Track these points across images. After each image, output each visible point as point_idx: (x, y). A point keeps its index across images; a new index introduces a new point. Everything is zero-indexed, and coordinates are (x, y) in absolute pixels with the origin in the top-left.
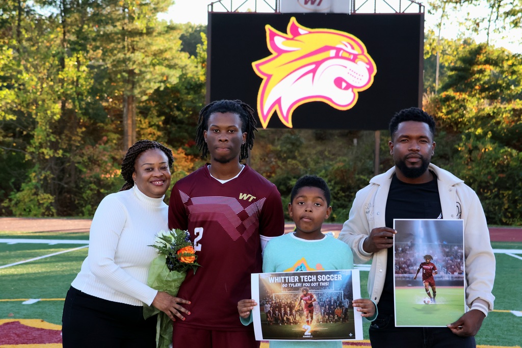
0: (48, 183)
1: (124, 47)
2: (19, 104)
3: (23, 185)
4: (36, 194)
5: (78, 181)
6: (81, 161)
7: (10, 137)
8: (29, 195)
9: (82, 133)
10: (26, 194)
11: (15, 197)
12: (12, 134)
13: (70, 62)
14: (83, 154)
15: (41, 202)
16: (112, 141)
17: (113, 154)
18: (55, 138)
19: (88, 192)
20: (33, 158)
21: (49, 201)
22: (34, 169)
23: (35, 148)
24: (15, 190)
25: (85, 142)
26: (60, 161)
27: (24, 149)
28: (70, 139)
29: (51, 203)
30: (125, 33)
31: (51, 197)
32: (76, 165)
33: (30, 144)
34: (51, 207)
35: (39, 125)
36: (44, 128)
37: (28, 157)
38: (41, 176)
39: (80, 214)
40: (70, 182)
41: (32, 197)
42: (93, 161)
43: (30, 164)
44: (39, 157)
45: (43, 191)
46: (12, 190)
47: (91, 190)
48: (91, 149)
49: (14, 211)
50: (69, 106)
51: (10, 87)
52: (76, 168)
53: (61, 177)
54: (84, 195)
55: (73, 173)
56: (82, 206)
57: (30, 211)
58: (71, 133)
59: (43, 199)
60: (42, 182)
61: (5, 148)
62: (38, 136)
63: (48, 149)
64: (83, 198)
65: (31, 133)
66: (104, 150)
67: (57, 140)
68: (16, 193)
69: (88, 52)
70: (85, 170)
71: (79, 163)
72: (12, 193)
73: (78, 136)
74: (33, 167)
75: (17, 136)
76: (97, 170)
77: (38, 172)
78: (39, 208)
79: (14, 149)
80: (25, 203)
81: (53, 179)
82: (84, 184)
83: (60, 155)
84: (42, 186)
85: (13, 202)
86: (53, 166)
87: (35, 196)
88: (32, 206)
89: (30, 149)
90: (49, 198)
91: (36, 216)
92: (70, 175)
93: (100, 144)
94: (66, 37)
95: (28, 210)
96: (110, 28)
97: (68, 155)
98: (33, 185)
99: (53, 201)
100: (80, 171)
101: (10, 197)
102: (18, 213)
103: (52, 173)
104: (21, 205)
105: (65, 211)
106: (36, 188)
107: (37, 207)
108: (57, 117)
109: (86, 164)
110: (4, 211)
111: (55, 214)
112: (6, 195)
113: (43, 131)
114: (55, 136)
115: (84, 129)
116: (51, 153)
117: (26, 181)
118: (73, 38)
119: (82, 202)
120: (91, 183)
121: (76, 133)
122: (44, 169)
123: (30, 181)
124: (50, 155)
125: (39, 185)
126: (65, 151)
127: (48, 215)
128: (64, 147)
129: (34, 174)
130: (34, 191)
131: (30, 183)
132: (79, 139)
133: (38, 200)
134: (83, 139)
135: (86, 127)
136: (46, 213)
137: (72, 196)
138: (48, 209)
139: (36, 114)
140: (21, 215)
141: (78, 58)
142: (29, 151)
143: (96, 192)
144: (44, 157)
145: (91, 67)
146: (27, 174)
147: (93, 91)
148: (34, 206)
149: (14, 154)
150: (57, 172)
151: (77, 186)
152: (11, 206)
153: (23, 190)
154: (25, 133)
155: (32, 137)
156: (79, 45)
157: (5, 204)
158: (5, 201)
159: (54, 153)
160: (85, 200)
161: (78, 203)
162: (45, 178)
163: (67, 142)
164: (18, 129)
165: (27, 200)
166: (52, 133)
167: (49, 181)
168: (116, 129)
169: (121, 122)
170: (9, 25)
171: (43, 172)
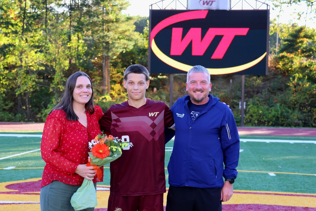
1: (103, 30)
2: (46, 61)
3: (49, 105)
7: (42, 79)
11: (44, 112)
12: (42, 77)
13: (74, 38)
16: (97, 81)
17: (97, 89)
20: (54, 90)
22: (54, 97)
23: (55, 85)
24: (44, 108)
27: (49, 85)
30: (104, 22)
33: (52, 83)
35: (57, 73)
36: (59, 74)
37: (51, 90)
38: (58, 100)
43: (52, 94)
44: (57, 90)
46: (43, 108)
50: (73, 61)
51: (41, 51)
61: (39, 85)
62: (56, 78)
63: (62, 85)
65: (53, 77)
68: (45, 110)
69: (84, 32)
72: (43, 110)
74: (54, 95)
75: (45, 78)
77: (56, 98)
79: (43, 86)
85: (43, 115)
89: (52, 86)
94: (72, 24)
96: (95, 19)
98: (54, 105)
101: (41, 112)
108: (67, 68)
110: (38, 119)
112: (39, 111)
113: (59, 76)
114: (66, 78)
117: (50, 103)
118: (75, 24)
122: (60, 96)
123: (52, 103)
124: (63, 89)
129: (54, 99)
131: (52, 104)
139: (56, 66)
141: (78, 35)
142: (51, 87)
144: (60, 90)
145: (85, 40)
146: (51, 100)
147: (86, 54)
149: (43, 88)
152: (42, 116)
153: (48, 108)
154: (49, 77)
155: (53, 79)
156: (79, 28)
157: (39, 116)
158: (39, 114)
164: (46, 75)
166: (64, 77)
168: (99, 74)
169: (102, 70)
170: (41, 17)
171: (59, 98)
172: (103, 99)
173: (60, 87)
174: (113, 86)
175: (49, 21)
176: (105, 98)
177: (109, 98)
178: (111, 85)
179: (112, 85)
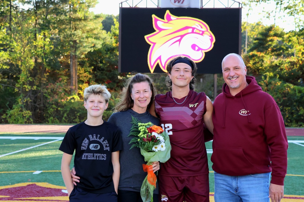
0: (28, 105)
1: (70, 28)
2: (12, 60)
3: (14, 106)
4: (21, 111)
5: (45, 103)
6: (47, 92)
7: (6, 78)
8: (17, 112)
9: (47, 76)
10: (15, 111)
11: (9, 113)
12: (6, 77)
13: (39, 36)
14: (48, 88)
15: (24, 115)
16: (63, 81)
17: (65, 89)
18: (32, 79)
19: (51, 109)
20: (19, 90)
21: (29, 115)
22: (20, 97)
23: (20, 85)
24: (9, 109)
25: (49, 81)
26: (35, 92)
27: (14, 85)
28: (40, 79)
29: (30, 116)
30: (71, 20)
31: (30, 113)
32: (44, 94)
33: (17, 82)
34: (30, 118)
35: (22, 72)
36: (25, 73)
37: (16, 90)
38: (24, 100)
39: (47, 122)
40: (40, 104)
41: (19, 113)
42: (54, 92)
43: (18, 94)
44: (23, 89)
45: (25, 109)
46: (8, 109)
47: (53, 108)
48: (52, 86)
49: (9, 121)
50: (40, 60)
51: (5, 50)
52: (44, 96)
53: (35, 101)
54: (49, 111)
55: (42, 98)
56: (47, 117)
57: (18, 121)
58: (41, 76)
59: (25, 114)
60: (25, 104)
61: (4, 85)
62: (22, 78)
63: (28, 85)
64: (48, 113)
65: (18, 76)
66: (60, 85)
67: (33, 80)
68: (10, 110)
69: (50, 30)
70: (49, 97)
71: (45, 93)
72: (8, 110)
73: (45, 77)
74: (20, 95)
75: (10, 78)
76: (56, 97)
77: (22, 98)
78: (23, 119)
79: (8, 85)
80: (15, 116)
81: (31, 102)
82: (49, 105)
83: (35, 89)
84: (25, 106)
85: (8, 116)
86: (31, 95)
87: (21, 112)
88: (19, 118)
89: (18, 85)
90: (29, 113)
91: (21, 123)
92: (40, 100)
93: (57, 82)
94: (37, 22)
95: (17, 120)
96: (63, 17)
97: (39, 89)
98: (20, 106)
99: (31, 115)
100: (46, 98)
101: (6, 113)
102: (11, 122)
103: (31, 99)
104: (13, 117)
105: (37, 120)
106: (21, 107)
107: (22, 118)
108: (32, 67)
109: (50, 94)
110: (3, 120)
111: (32, 122)
112: (4, 112)
113: (25, 75)
114: (32, 78)
115: (48, 74)
116: (29, 87)
117: (16, 103)
118: (41, 22)
119: (48, 115)
120: (53, 104)
121: (43, 76)
122: (25, 97)
123: (18, 103)
124: (29, 89)
125: (23, 106)
126: (38, 86)
127: (28, 123)
128: (37, 84)
129: (20, 100)
130: (20, 109)
131: (18, 105)
132: (45, 79)
133: (23, 114)
134: (47, 79)
135: (49, 73)
136: (27, 122)
137: (42, 112)
138: (28, 119)
139: (21, 65)
140: (13, 123)
141: (44, 34)
143: (56, 110)
144: (25, 90)
145: (52, 39)
146: (16, 100)
147: (53, 52)
148: (20, 118)
149: (8, 88)
150: (33, 98)
151: (44, 106)
152: (7, 118)
153: (14, 109)
154: (14, 76)
155: (19, 78)
156: (45, 26)
157: (4, 117)
158: (4, 115)
159: (31, 87)
160: (49, 114)
161: (46, 116)
162: (27, 102)
163: (38, 81)
164: (10, 74)
165: (16, 114)
166: (30, 76)
167: (29, 104)
168: (66, 73)
169: (69, 70)
170: (5, 15)
171: (25, 98)
172: (71, 99)
173: (26, 86)
174: (80, 86)
175: (14, 19)
176: (73, 98)
177: (77, 98)
178: (78, 84)
179: (80, 84)
